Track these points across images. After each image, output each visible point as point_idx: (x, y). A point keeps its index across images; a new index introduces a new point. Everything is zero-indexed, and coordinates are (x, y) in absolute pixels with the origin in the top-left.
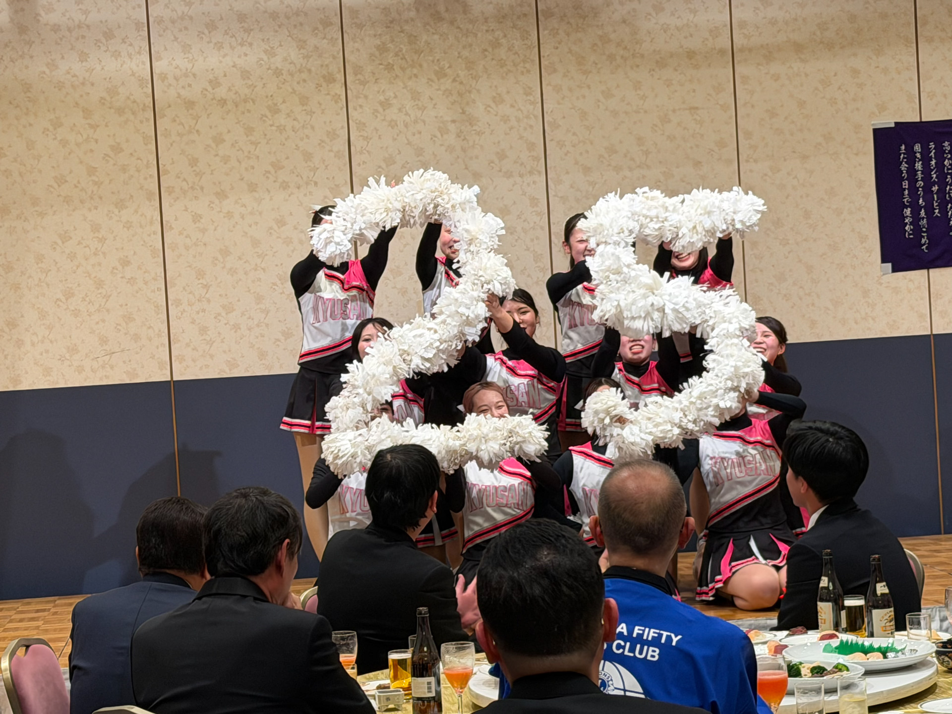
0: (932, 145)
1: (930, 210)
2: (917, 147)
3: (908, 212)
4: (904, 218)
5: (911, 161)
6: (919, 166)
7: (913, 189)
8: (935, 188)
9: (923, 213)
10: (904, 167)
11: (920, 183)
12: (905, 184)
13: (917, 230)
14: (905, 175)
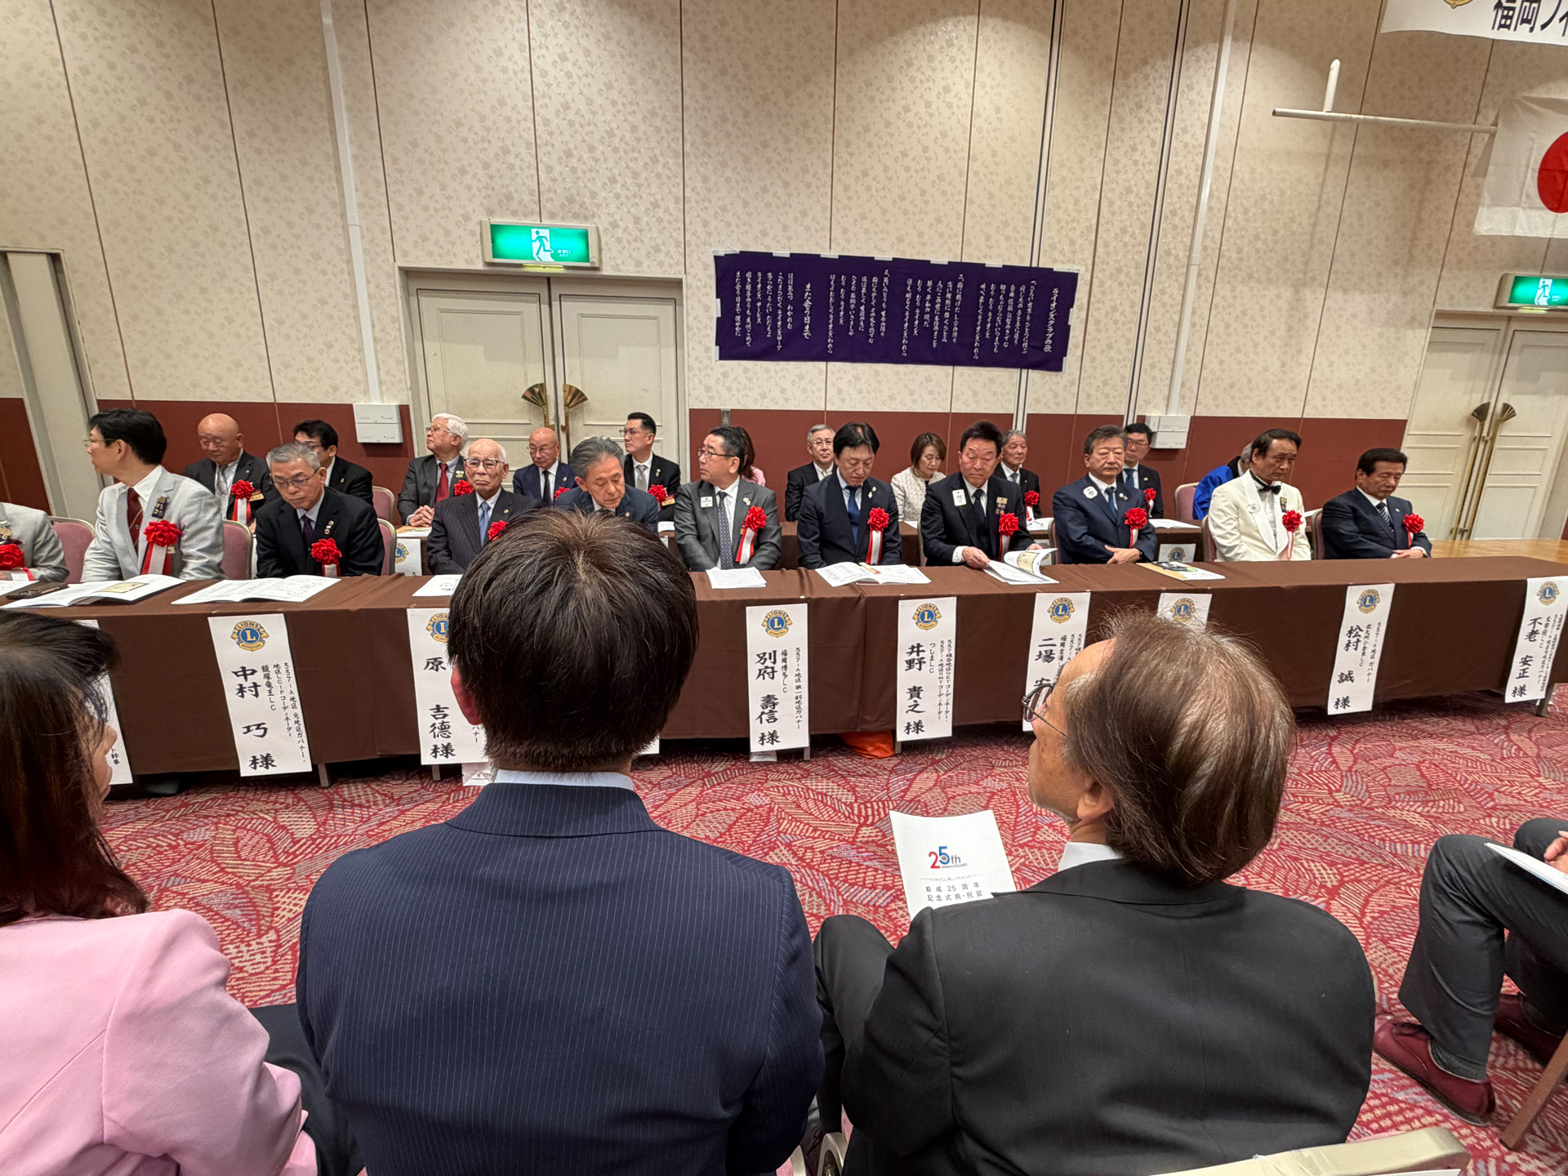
0: (760, 274)
1: (754, 319)
2: (749, 275)
3: (738, 318)
4: (735, 322)
5: (744, 282)
6: (748, 287)
7: (743, 303)
8: (759, 304)
9: (748, 320)
10: (738, 287)
11: (749, 299)
12: (738, 299)
13: (744, 331)
14: (738, 292)
